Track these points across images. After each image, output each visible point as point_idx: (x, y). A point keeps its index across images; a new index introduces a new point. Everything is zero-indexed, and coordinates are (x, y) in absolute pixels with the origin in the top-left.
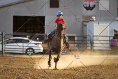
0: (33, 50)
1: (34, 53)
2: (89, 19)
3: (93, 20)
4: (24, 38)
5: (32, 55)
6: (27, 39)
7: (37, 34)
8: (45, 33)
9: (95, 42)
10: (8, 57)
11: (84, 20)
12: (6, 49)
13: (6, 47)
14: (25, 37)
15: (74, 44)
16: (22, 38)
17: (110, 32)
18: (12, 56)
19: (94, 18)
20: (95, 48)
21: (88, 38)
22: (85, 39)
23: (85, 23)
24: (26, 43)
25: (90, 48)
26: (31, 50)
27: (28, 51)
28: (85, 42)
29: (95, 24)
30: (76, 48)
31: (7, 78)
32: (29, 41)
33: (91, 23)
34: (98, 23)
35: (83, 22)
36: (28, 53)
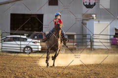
0: (31, 49)
1: (32, 52)
2: (89, 17)
3: (93, 18)
4: (22, 37)
5: (30, 53)
6: (25, 37)
7: (35, 32)
8: (44, 31)
9: (95, 40)
10: (5, 55)
11: (84, 19)
12: (3, 48)
13: (3, 45)
14: (23, 35)
15: (74, 42)
16: (19, 36)
17: (111, 30)
18: (9, 54)
19: (94, 16)
20: (95, 47)
21: (88, 37)
22: (85, 38)
23: (85, 21)
24: (23, 41)
25: (89, 47)
26: (29, 49)
27: (26, 49)
28: (85, 40)
29: (95, 23)
30: (75, 47)
31: (3, 77)
32: (27, 40)
33: (91, 21)
34: (99, 21)
35: (83, 20)
36: (26, 51)
